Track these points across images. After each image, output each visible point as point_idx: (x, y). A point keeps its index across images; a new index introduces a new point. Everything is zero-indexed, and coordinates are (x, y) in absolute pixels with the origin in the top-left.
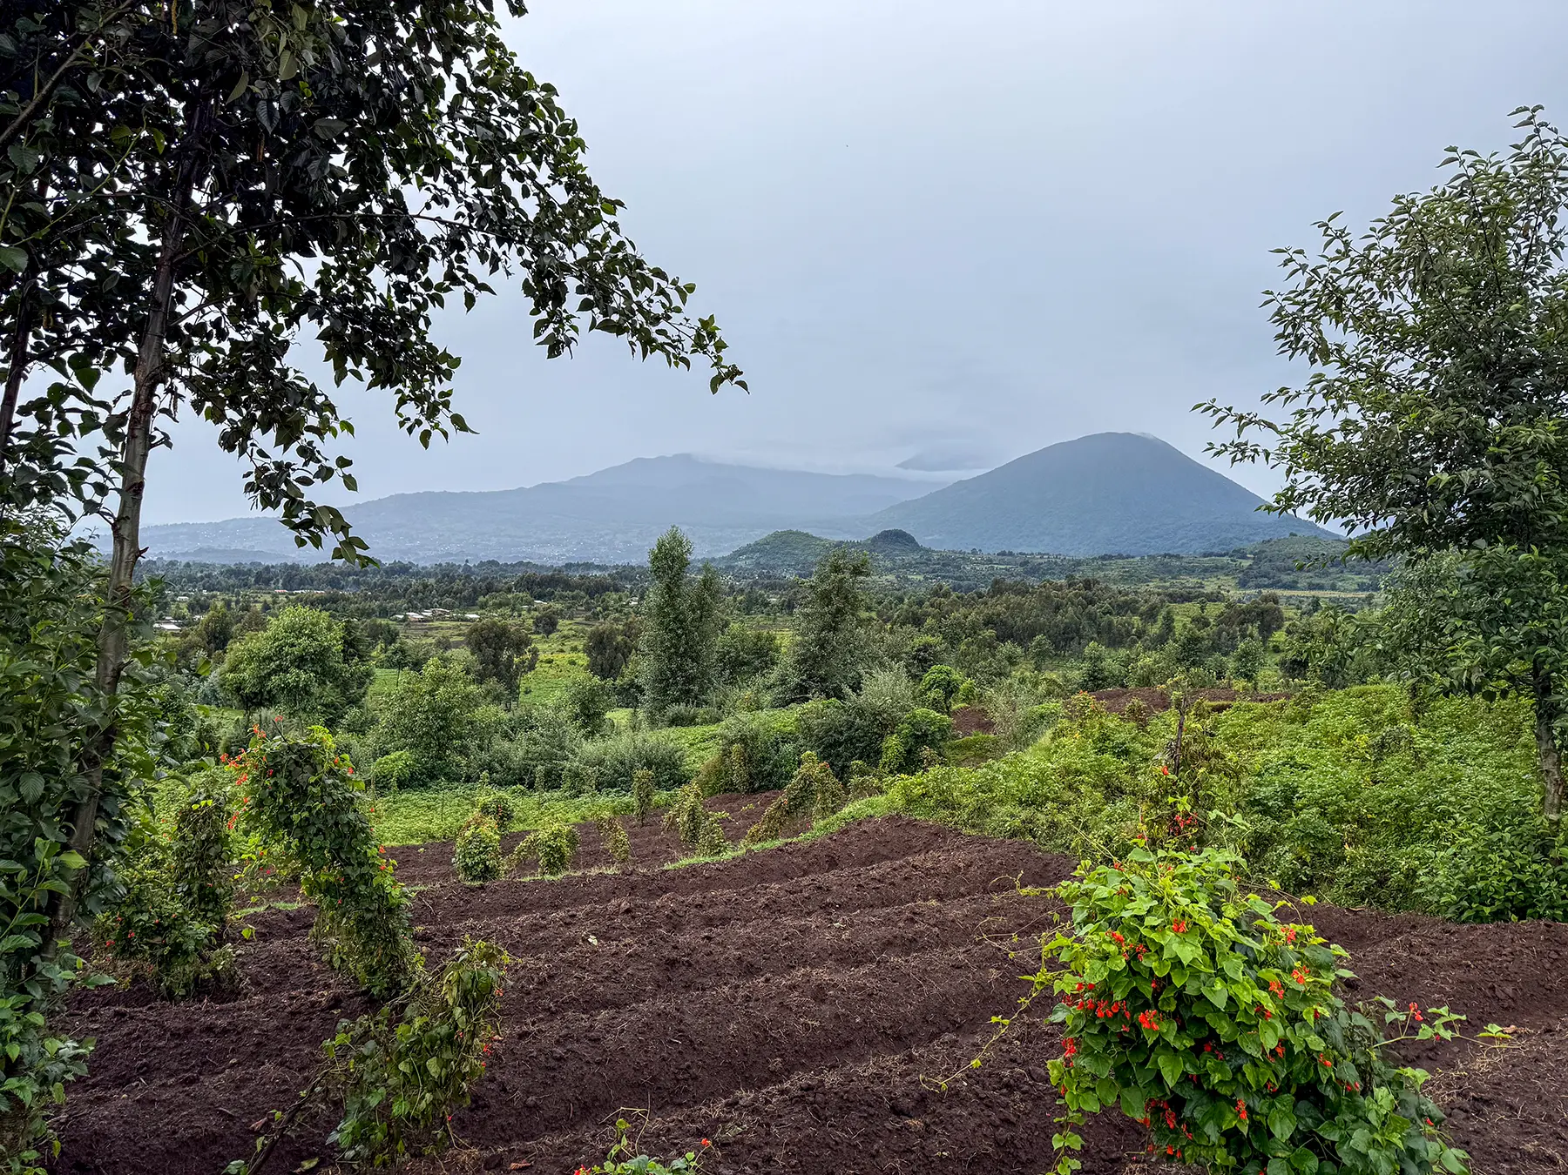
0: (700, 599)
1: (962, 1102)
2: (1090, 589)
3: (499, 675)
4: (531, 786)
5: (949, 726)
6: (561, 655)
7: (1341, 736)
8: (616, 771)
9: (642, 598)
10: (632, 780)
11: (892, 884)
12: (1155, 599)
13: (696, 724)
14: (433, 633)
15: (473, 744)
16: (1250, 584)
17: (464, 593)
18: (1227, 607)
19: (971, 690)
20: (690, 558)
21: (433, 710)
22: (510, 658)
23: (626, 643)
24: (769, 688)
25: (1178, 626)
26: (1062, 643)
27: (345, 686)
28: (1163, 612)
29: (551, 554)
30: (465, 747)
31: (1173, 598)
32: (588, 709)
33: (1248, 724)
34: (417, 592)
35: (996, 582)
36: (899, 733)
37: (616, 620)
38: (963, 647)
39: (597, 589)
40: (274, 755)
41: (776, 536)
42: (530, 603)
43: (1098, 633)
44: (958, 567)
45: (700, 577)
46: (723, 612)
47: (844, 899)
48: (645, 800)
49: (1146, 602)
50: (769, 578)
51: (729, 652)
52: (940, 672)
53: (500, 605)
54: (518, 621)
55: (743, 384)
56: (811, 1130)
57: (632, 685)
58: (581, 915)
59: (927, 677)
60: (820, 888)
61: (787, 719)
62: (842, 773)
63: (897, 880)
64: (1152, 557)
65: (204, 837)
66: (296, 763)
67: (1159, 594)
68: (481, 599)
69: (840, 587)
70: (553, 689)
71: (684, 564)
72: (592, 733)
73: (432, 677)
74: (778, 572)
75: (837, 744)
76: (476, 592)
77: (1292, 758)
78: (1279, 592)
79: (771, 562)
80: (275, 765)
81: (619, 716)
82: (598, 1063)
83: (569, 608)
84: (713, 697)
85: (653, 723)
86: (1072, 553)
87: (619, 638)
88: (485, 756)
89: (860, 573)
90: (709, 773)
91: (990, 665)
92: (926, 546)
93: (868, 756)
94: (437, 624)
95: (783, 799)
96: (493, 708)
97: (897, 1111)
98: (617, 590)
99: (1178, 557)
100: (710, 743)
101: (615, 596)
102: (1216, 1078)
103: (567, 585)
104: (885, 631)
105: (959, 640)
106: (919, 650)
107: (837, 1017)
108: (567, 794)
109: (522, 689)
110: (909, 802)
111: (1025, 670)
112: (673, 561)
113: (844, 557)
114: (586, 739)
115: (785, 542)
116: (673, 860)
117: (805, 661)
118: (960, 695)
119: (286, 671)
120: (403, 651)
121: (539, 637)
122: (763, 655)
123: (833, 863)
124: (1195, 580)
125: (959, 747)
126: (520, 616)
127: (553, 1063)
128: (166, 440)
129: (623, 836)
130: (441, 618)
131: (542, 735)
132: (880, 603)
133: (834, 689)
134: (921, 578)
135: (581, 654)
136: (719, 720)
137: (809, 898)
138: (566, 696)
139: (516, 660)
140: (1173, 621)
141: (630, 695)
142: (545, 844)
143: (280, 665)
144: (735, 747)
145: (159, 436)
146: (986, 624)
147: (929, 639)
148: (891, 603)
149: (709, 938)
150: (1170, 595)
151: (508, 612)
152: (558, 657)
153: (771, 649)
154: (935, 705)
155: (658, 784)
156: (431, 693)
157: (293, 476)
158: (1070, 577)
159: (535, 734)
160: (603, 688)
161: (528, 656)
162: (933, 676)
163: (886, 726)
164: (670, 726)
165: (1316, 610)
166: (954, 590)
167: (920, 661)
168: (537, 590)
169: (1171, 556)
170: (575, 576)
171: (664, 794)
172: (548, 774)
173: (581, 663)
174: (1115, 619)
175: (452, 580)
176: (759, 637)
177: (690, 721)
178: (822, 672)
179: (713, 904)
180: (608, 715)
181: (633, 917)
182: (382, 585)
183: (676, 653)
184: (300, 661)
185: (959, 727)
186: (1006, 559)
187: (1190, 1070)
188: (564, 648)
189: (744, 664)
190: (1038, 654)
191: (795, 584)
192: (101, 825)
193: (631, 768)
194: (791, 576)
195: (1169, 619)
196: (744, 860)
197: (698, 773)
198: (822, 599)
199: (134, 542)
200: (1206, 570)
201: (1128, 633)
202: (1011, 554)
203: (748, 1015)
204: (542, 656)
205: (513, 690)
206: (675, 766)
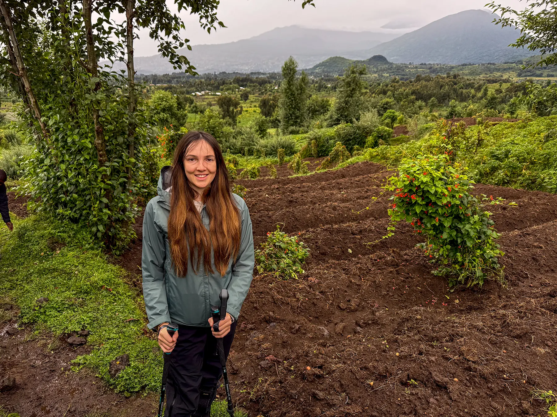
0: (301, 86)
1: (372, 232)
2: (456, 79)
3: (229, 116)
4: (244, 154)
5: (392, 133)
6: (251, 109)
7: (535, 134)
8: (272, 150)
9: (279, 86)
10: (277, 152)
11: (362, 182)
12: (482, 82)
13: (299, 134)
14: (205, 100)
15: (224, 140)
16: (522, 75)
17: (215, 85)
18: (511, 85)
19: (402, 119)
20: (297, 69)
21: (209, 128)
22: (233, 110)
23: (274, 104)
24: (326, 120)
25: (489, 93)
26: (442, 101)
27: (178, 120)
28: (484, 87)
29: (245, 69)
30: (221, 141)
31: (490, 81)
32: (261, 128)
33: (503, 130)
34: (198, 85)
35: (418, 76)
36: (373, 135)
37: (270, 95)
38: (402, 103)
39: (262, 83)
40: (172, 136)
41: (331, 59)
42: (239, 89)
43: (457, 96)
44: (403, 70)
45: (301, 77)
46: (309, 91)
47: (346, 187)
48: (281, 159)
49: (478, 83)
50: (328, 76)
51: (311, 107)
52: (390, 112)
53: (228, 89)
54: (235, 96)
55: (313, 5)
56: (329, 236)
57: (276, 119)
58: (263, 189)
59: (385, 115)
60: (338, 183)
61: (332, 131)
62: (351, 150)
63: (364, 181)
64: (483, 65)
65: (151, 163)
66: (178, 139)
67: (484, 80)
68: (221, 87)
69: (354, 80)
70: (248, 121)
71: (295, 72)
72: (263, 137)
73: (208, 116)
74: (331, 74)
75: (349, 140)
76: (219, 85)
77: (513, 141)
78: (534, 78)
79: (329, 70)
80: (172, 140)
81: (272, 131)
82: (271, 223)
83: (253, 90)
84: (305, 124)
85: (284, 134)
86: (450, 63)
87: (271, 102)
88: (228, 144)
89: (363, 74)
90: (303, 151)
91: (412, 110)
92: (391, 62)
93: (361, 144)
94: (206, 97)
95: (329, 158)
96: (229, 128)
97: (353, 234)
98: (270, 83)
99: (494, 64)
100: (304, 140)
101: (269, 85)
102: (430, 211)
103: (252, 81)
104: (372, 97)
105: (401, 100)
106: (384, 104)
107: (339, 214)
108: (256, 157)
109: (238, 121)
110: (372, 157)
111: (426, 111)
112: (290, 71)
113: (356, 67)
114: (261, 138)
115: (335, 61)
116: (291, 175)
117: (340, 109)
118: (398, 121)
119: (159, 114)
120: (196, 107)
121: (242, 101)
122: (324, 107)
123: (343, 176)
124: (500, 74)
125: (395, 140)
126: (235, 93)
127: (258, 222)
128: (137, 36)
129: (275, 170)
130: (208, 94)
131: (246, 137)
132: (371, 86)
133: (350, 120)
134: (388, 75)
135: (258, 108)
136: (307, 132)
137: (334, 186)
138: (253, 123)
139: (235, 110)
140: (488, 91)
141: (275, 124)
142: (250, 171)
143: (157, 112)
144: (313, 141)
145: (135, 35)
146: (412, 94)
147: (388, 100)
148: (375, 86)
149: (302, 195)
150: (488, 80)
151: (231, 92)
152: (249, 109)
153: (327, 105)
154: (387, 125)
155: (286, 154)
156: (208, 122)
157: (172, 46)
158: (448, 74)
159: (244, 137)
160: (266, 120)
161: (239, 109)
162: (388, 114)
163: (368, 133)
164: (290, 134)
165: (548, 86)
166: (401, 80)
167: (384, 108)
168: (241, 83)
169: (491, 64)
170: (254, 77)
171: (288, 158)
172: (249, 150)
173: (258, 111)
174: (464, 91)
175: (210, 80)
176: (323, 101)
177: (297, 133)
178: (346, 114)
179: (304, 187)
180: (268, 131)
181: (279, 190)
182: (186, 82)
183: (292, 107)
184: (164, 110)
185: (395, 133)
186: (423, 66)
187: (424, 210)
188: (252, 106)
189: (317, 111)
190: (432, 105)
191: (337, 79)
192: (135, 152)
193: (277, 149)
194: (336, 76)
195: (486, 90)
196: (314, 175)
197: (300, 151)
198: (347, 85)
199: (133, 70)
200: (505, 70)
201: (469, 97)
202: (425, 64)
203: (313, 213)
204: (244, 109)
205: (234, 121)
206: (292, 148)
